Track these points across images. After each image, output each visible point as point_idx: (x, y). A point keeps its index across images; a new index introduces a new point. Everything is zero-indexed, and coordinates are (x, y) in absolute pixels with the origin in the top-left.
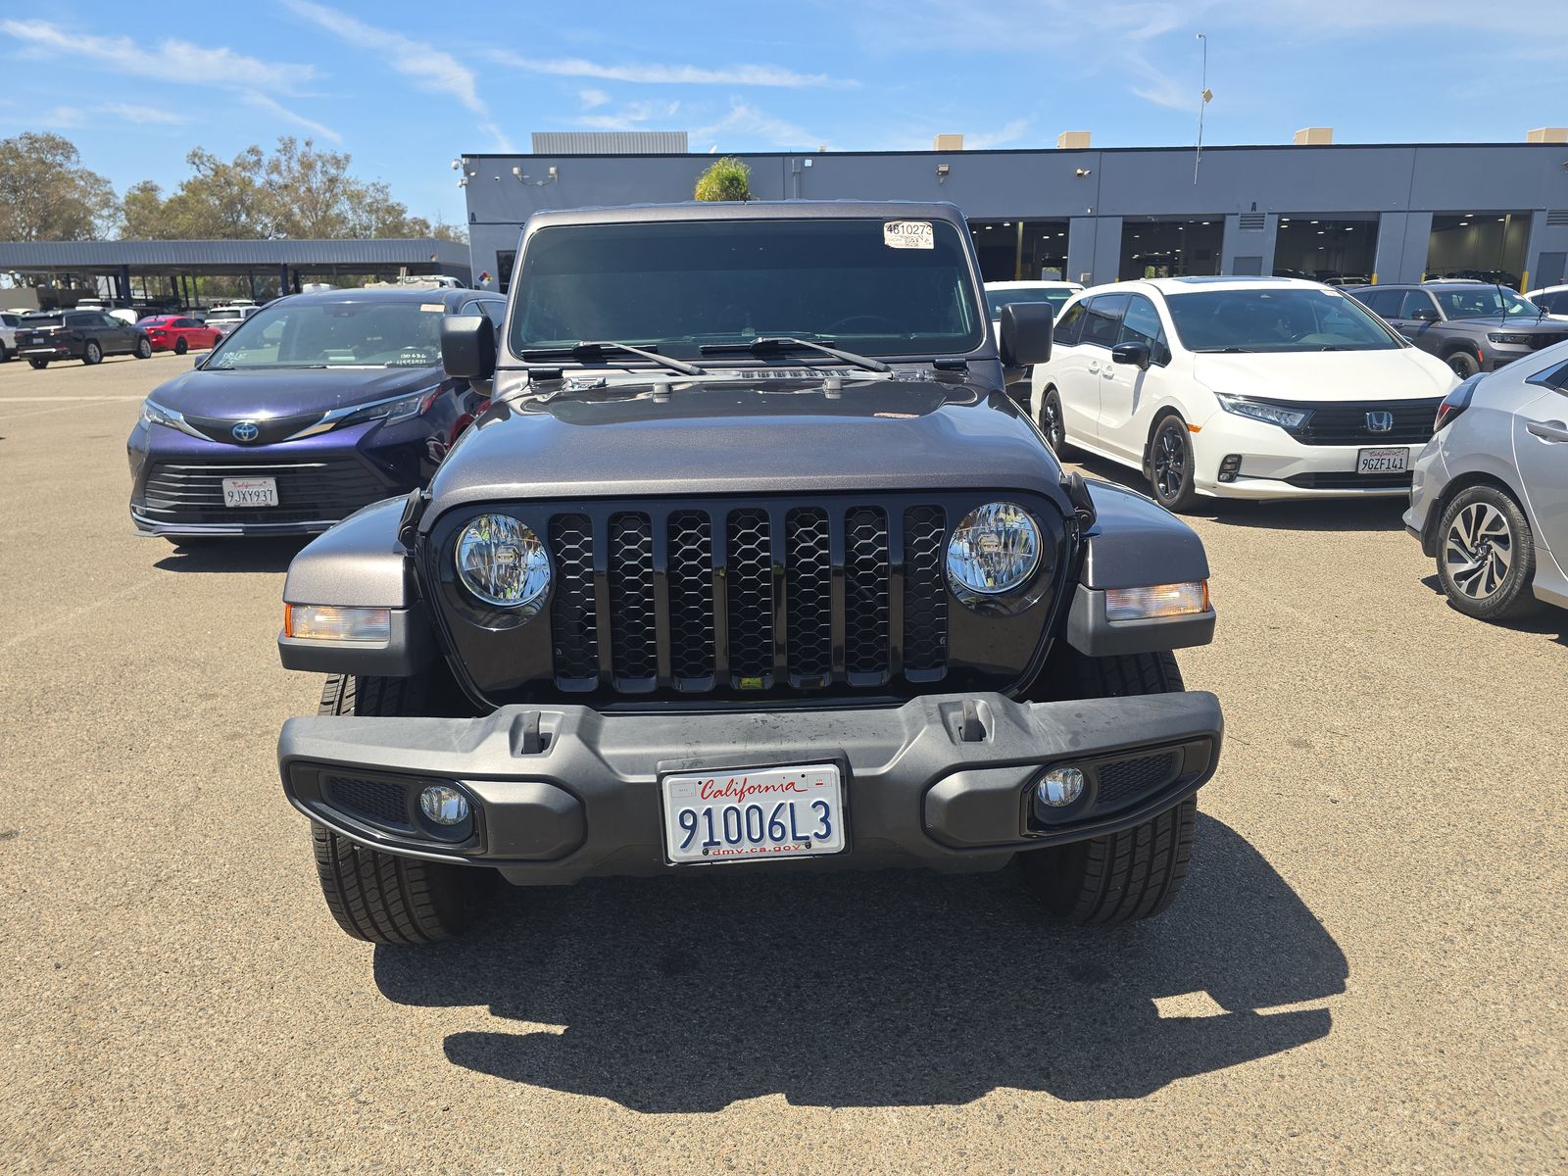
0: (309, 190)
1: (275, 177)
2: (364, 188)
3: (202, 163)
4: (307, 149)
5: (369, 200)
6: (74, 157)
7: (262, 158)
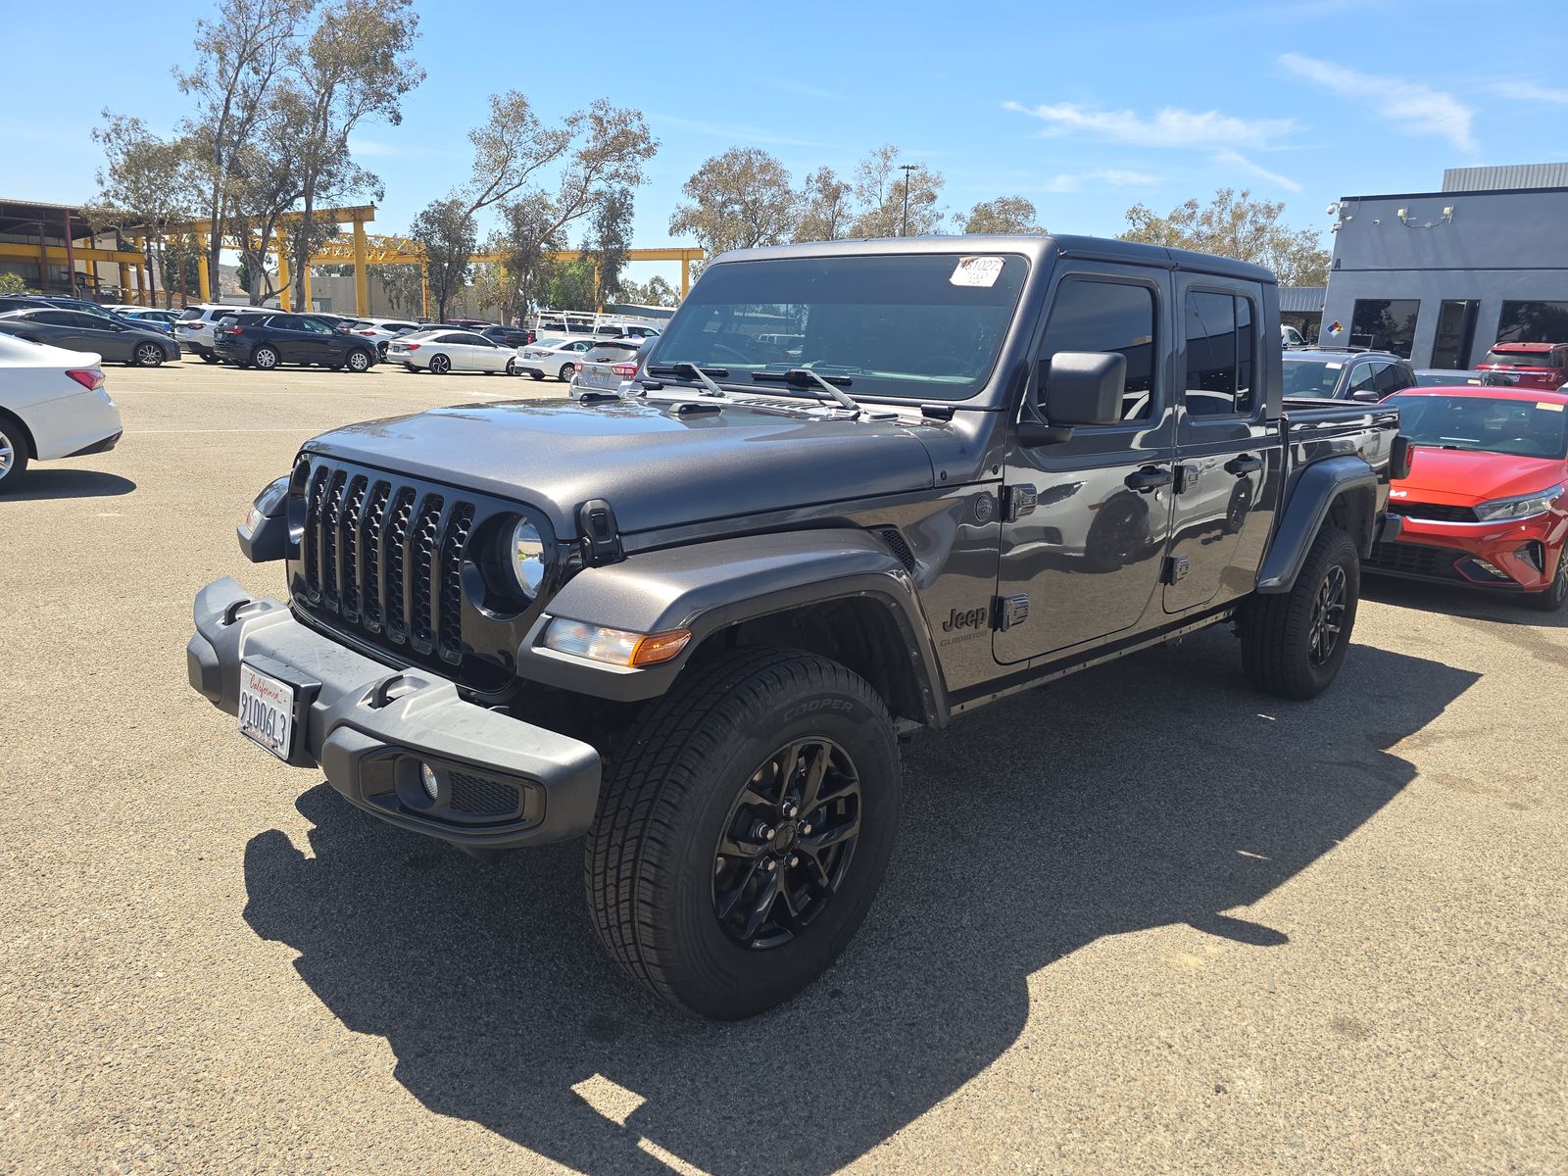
0: (1234, 240)
1: (1205, 229)
2: (1293, 236)
3: (1139, 218)
4: (1242, 200)
5: (1294, 248)
6: (1031, 217)
7: (1197, 210)
